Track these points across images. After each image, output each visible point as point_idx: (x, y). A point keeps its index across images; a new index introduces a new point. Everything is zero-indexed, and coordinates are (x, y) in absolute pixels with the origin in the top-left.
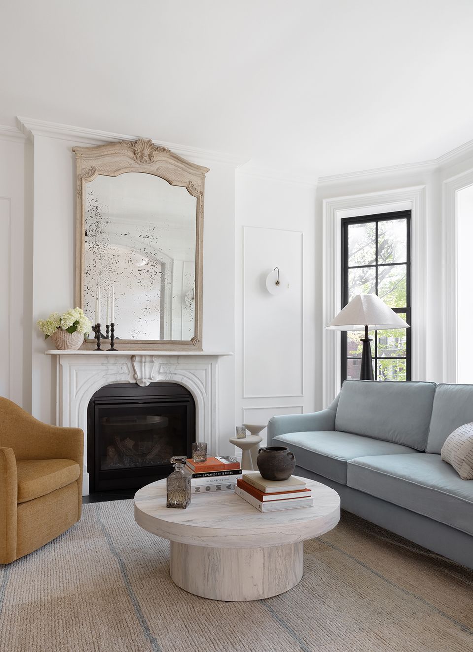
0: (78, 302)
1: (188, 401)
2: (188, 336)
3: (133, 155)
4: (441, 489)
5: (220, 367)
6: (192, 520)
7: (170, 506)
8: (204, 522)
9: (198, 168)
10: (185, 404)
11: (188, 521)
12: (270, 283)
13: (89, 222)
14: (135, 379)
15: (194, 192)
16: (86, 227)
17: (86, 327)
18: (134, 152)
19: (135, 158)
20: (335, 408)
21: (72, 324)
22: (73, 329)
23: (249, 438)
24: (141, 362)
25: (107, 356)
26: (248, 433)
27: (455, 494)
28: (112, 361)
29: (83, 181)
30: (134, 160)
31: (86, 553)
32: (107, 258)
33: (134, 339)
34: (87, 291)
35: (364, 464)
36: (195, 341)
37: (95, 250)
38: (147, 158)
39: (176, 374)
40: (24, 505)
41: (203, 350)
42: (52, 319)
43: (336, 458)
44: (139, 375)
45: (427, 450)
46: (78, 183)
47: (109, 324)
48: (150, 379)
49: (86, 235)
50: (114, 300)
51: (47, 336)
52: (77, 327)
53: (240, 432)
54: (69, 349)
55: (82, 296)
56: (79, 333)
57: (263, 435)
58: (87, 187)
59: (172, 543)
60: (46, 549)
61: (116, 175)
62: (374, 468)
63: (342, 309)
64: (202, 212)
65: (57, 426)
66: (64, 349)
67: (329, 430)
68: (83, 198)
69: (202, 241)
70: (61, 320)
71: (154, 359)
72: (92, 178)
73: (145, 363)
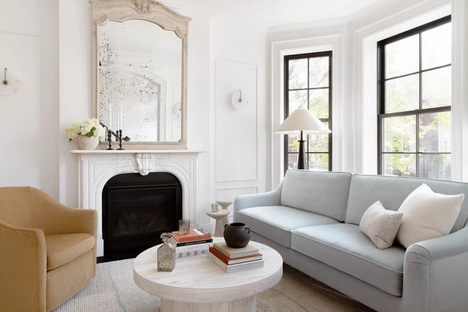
0: (94, 114)
1: (177, 185)
2: (177, 138)
3: (135, 7)
4: (359, 254)
5: (199, 161)
6: (176, 282)
7: (160, 270)
8: (185, 283)
9: (183, 18)
10: (174, 187)
11: (174, 282)
12: (235, 100)
13: (103, 55)
14: (138, 170)
15: (180, 36)
16: (100, 59)
17: (101, 133)
18: (136, 4)
19: (136, 9)
20: (281, 190)
21: (89, 131)
22: (91, 134)
23: (221, 212)
24: (142, 158)
25: (117, 154)
26: (220, 207)
27: (370, 259)
28: (121, 157)
29: (98, 25)
30: (136, 10)
31: (99, 306)
32: (116, 82)
33: (137, 141)
34: (102, 106)
35: (303, 234)
36: (182, 142)
37: (107, 76)
38: (145, 9)
39: (168, 166)
40: (51, 272)
41: (187, 149)
42: (74, 127)
43: (283, 229)
44: (141, 167)
45: (346, 221)
46: (94, 26)
47: (119, 130)
48: (149, 170)
49: (100, 65)
50: (121, 113)
51: (71, 140)
52: (93, 133)
53: (214, 207)
54: (87, 149)
55: (98, 109)
56: (95, 137)
57: (231, 209)
58: (101, 29)
59: (162, 299)
60: (68, 304)
61: (123, 20)
62: (310, 237)
63: (284, 120)
64: (186, 50)
65: (79, 208)
66: (84, 149)
67: (277, 205)
68: (98, 38)
69: (187, 70)
70: (81, 127)
71: (152, 156)
72: (105, 22)
73: (145, 158)
